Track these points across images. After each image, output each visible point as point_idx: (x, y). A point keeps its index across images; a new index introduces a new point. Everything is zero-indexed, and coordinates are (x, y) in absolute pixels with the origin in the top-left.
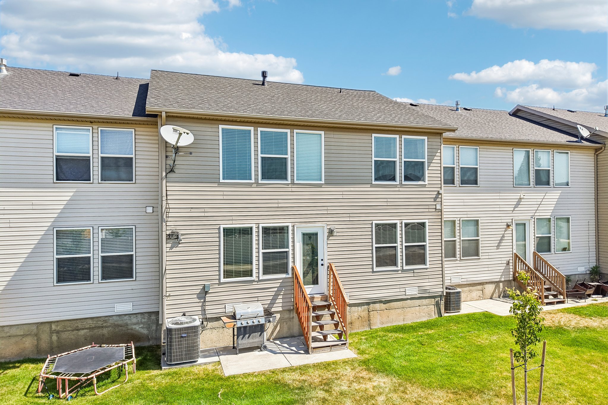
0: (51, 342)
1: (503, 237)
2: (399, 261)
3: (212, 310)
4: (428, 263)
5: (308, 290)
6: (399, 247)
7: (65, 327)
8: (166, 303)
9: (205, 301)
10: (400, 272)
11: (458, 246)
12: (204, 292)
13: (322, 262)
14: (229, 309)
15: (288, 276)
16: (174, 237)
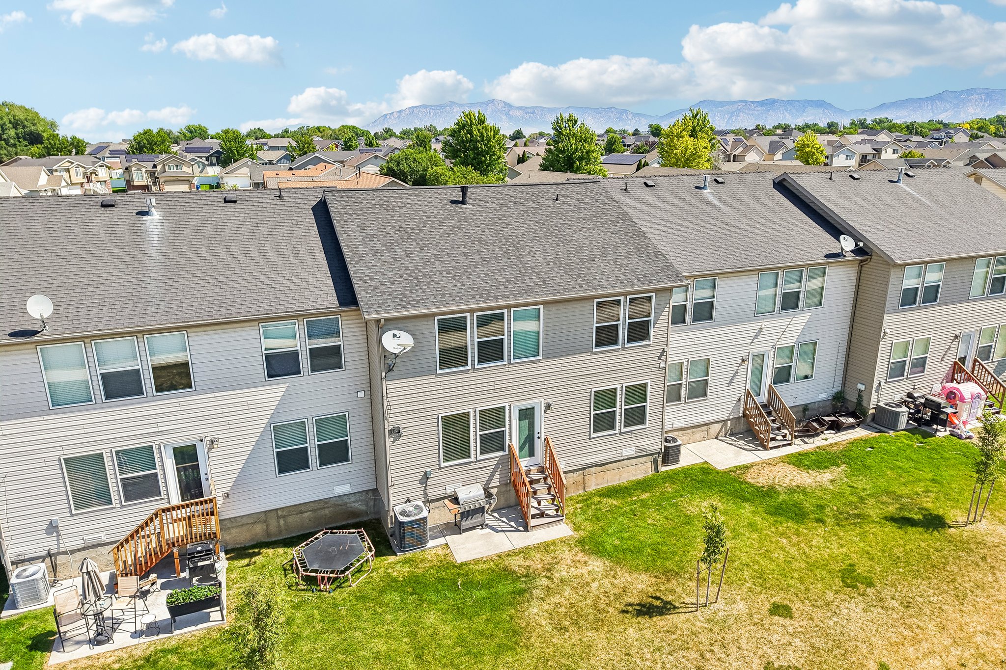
0: (279, 526)
1: (737, 372)
2: (617, 424)
3: (433, 493)
4: (647, 422)
5: (524, 463)
6: (618, 411)
7: (290, 511)
8: (391, 491)
9: (427, 486)
10: (618, 435)
11: (683, 389)
12: (426, 477)
13: (539, 435)
14: (450, 491)
15: (505, 454)
16: (396, 432)
